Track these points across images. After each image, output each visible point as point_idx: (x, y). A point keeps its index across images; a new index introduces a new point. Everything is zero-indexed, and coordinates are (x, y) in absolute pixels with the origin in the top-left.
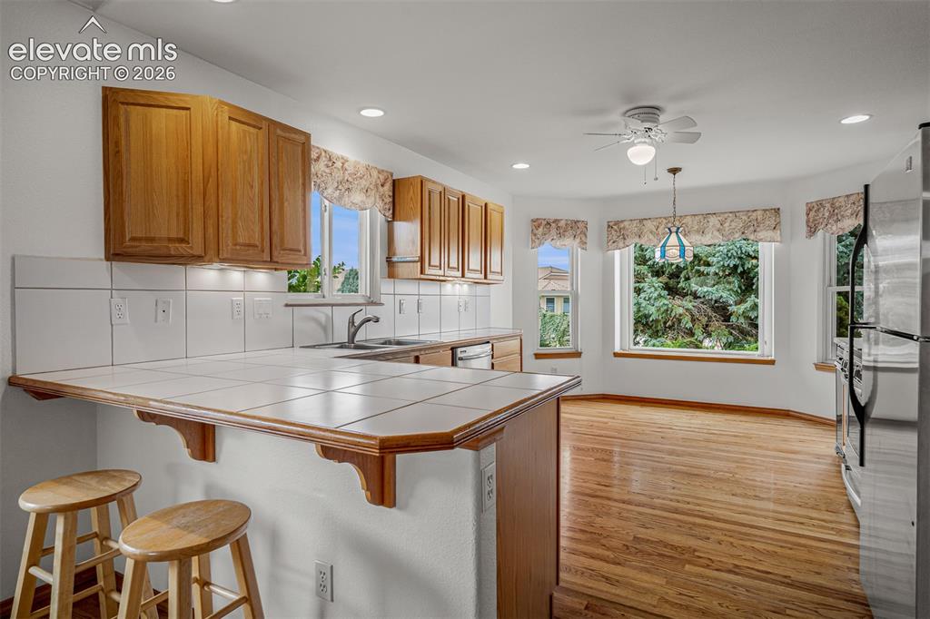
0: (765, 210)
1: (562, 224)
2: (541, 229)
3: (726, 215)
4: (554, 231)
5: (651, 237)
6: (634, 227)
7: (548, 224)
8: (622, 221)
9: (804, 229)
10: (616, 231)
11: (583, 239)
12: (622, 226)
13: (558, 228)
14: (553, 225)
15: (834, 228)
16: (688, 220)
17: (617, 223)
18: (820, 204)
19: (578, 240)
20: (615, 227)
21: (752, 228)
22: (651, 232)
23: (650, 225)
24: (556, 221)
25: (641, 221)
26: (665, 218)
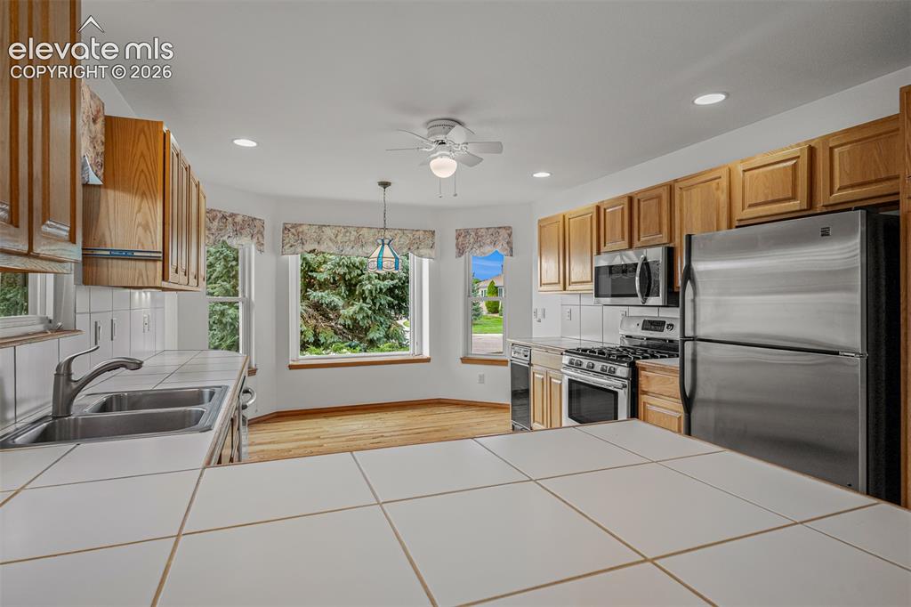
0: (425, 231)
1: (239, 219)
2: (216, 223)
3: (396, 232)
4: (230, 227)
5: (330, 244)
6: (312, 233)
7: (224, 217)
8: (301, 225)
9: (454, 250)
10: (293, 234)
11: (261, 239)
12: (301, 230)
13: (235, 223)
14: (230, 219)
15: (478, 251)
16: (364, 231)
17: (295, 226)
18: (467, 232)
19: (255, 240)
20: (293, 230)
21: (416, 246)
22: (331, 240)
23: (328, 231)
24: (232, 215)
25: (321, 227)
26: (344, 227)
